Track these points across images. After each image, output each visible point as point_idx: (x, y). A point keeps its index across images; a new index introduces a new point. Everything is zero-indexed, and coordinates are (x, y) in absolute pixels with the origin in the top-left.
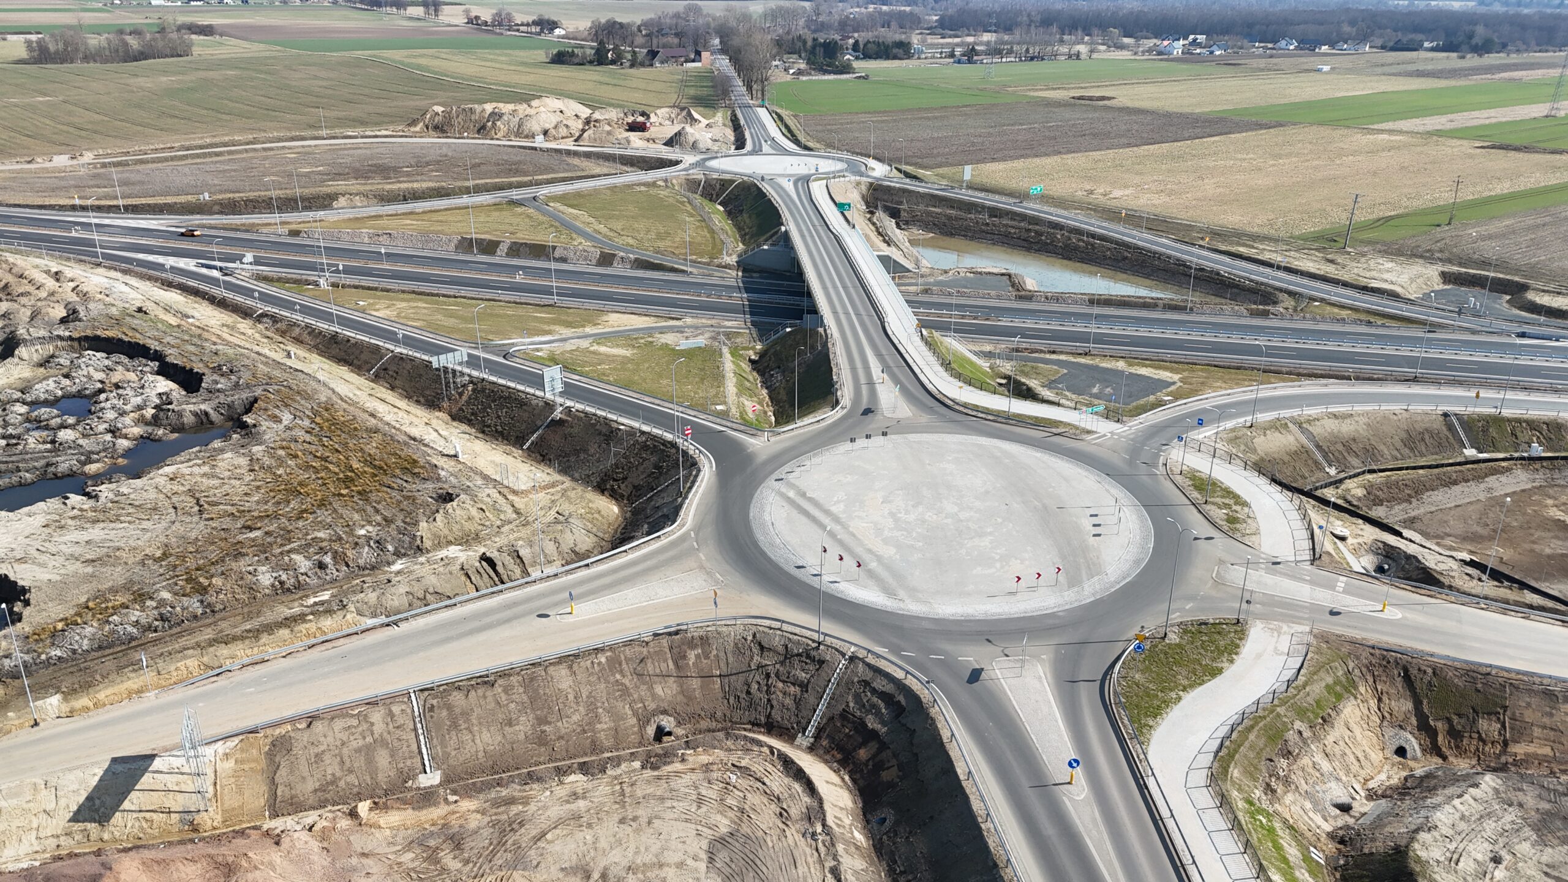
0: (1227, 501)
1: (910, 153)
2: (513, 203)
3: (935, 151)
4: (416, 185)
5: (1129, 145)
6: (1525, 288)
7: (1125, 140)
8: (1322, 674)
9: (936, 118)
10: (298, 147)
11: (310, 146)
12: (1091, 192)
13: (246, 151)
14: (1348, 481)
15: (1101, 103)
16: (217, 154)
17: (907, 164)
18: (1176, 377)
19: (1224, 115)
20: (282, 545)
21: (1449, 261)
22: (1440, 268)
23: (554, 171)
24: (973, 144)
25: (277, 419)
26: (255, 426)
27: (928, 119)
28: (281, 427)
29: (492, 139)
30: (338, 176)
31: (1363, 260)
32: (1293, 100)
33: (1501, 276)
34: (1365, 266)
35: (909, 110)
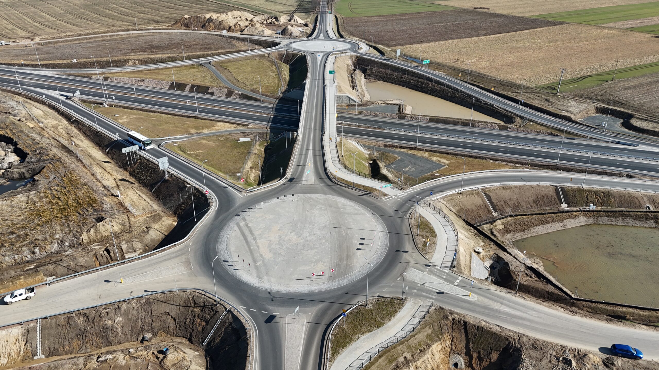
0: (428, 234)
1: (385, 38)
2: (201, 65)
3: (397, 37)
4: (163, 56)
5: (486, 35)
6: (631, 116)
7: (485, 32)
8: (427, 328)
9: (406, 19)
10: (124, 35)
11: (130, 34)
12: (457, 60)
13: (102, 37)
14: (498, 221)
15: (484, 10)
16: (90, 38)
17: (382, 44)
18: (447, 162)
19: (537, 18)
20: (22, 242)
21: (603, 101)
22: (597, 104)
23: (224, 48)
24: (416, 33)
25: (48, 177)
26: (38, 180)
27: (402, 19)
28: (48, 181)
29: (207, 31)
30: (133, 50)
31: (562, 100)
32: (574, 9)
33: (623, 110)
34: (562, 103)
35: (396, 15)
